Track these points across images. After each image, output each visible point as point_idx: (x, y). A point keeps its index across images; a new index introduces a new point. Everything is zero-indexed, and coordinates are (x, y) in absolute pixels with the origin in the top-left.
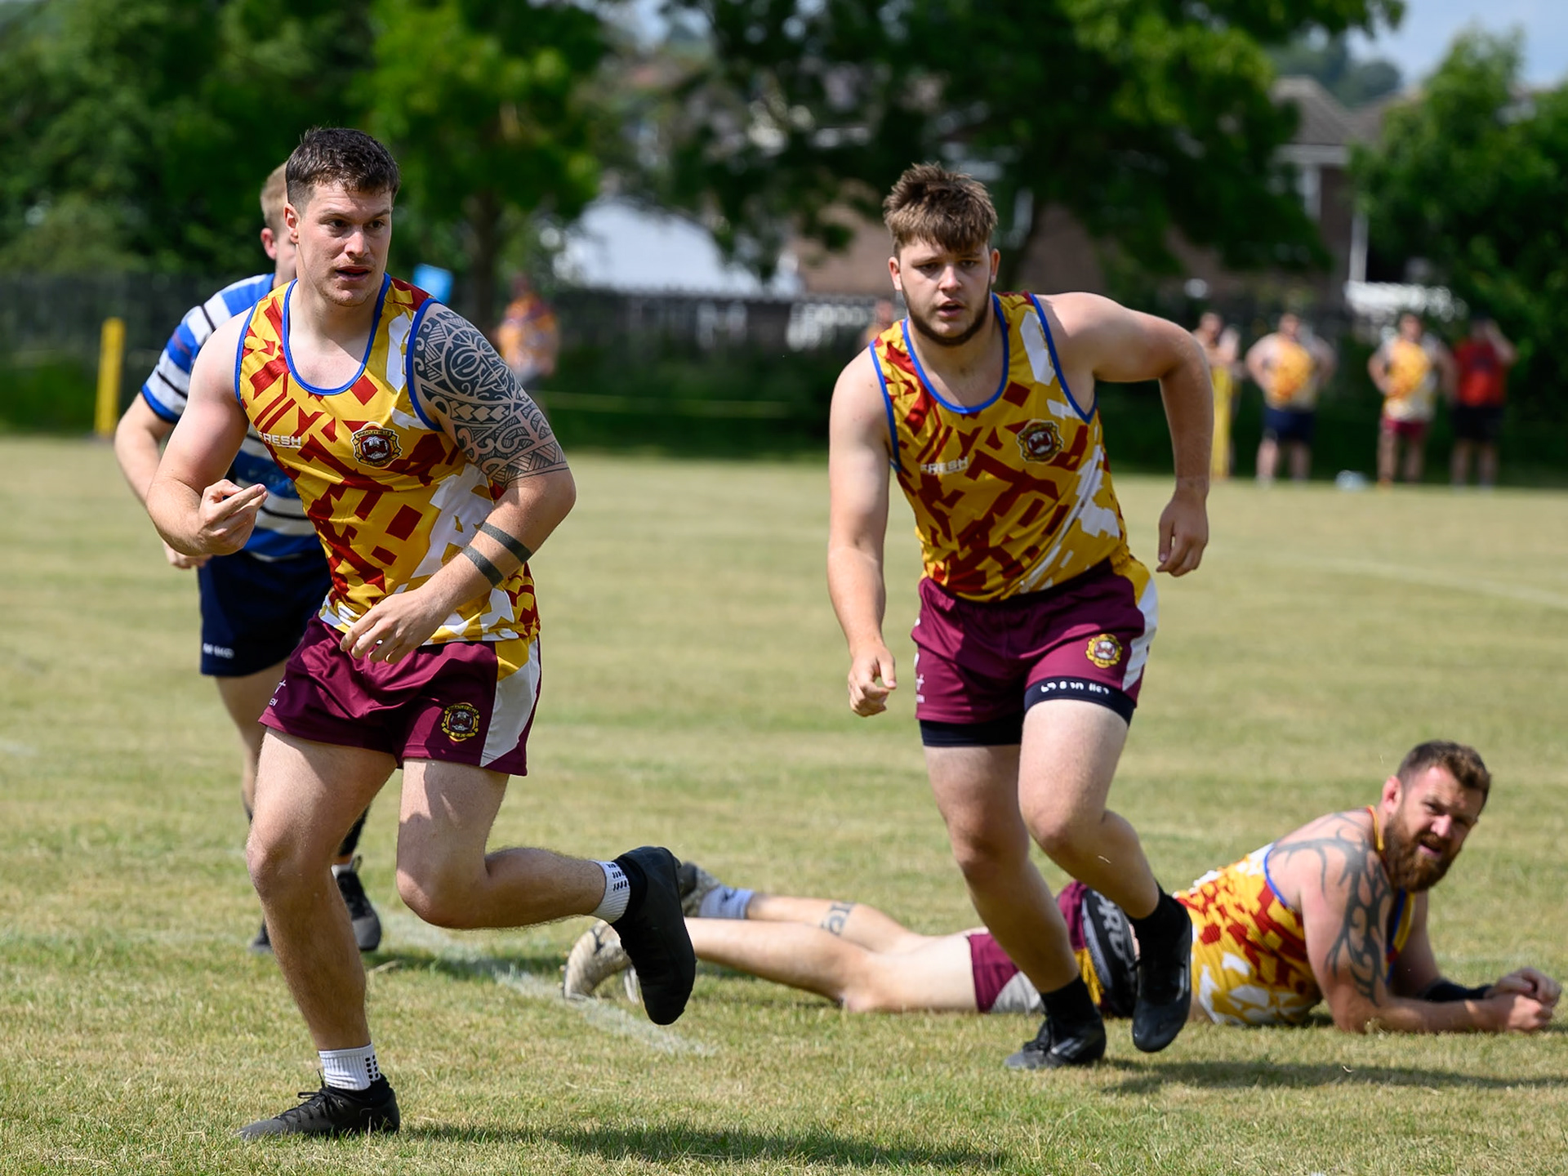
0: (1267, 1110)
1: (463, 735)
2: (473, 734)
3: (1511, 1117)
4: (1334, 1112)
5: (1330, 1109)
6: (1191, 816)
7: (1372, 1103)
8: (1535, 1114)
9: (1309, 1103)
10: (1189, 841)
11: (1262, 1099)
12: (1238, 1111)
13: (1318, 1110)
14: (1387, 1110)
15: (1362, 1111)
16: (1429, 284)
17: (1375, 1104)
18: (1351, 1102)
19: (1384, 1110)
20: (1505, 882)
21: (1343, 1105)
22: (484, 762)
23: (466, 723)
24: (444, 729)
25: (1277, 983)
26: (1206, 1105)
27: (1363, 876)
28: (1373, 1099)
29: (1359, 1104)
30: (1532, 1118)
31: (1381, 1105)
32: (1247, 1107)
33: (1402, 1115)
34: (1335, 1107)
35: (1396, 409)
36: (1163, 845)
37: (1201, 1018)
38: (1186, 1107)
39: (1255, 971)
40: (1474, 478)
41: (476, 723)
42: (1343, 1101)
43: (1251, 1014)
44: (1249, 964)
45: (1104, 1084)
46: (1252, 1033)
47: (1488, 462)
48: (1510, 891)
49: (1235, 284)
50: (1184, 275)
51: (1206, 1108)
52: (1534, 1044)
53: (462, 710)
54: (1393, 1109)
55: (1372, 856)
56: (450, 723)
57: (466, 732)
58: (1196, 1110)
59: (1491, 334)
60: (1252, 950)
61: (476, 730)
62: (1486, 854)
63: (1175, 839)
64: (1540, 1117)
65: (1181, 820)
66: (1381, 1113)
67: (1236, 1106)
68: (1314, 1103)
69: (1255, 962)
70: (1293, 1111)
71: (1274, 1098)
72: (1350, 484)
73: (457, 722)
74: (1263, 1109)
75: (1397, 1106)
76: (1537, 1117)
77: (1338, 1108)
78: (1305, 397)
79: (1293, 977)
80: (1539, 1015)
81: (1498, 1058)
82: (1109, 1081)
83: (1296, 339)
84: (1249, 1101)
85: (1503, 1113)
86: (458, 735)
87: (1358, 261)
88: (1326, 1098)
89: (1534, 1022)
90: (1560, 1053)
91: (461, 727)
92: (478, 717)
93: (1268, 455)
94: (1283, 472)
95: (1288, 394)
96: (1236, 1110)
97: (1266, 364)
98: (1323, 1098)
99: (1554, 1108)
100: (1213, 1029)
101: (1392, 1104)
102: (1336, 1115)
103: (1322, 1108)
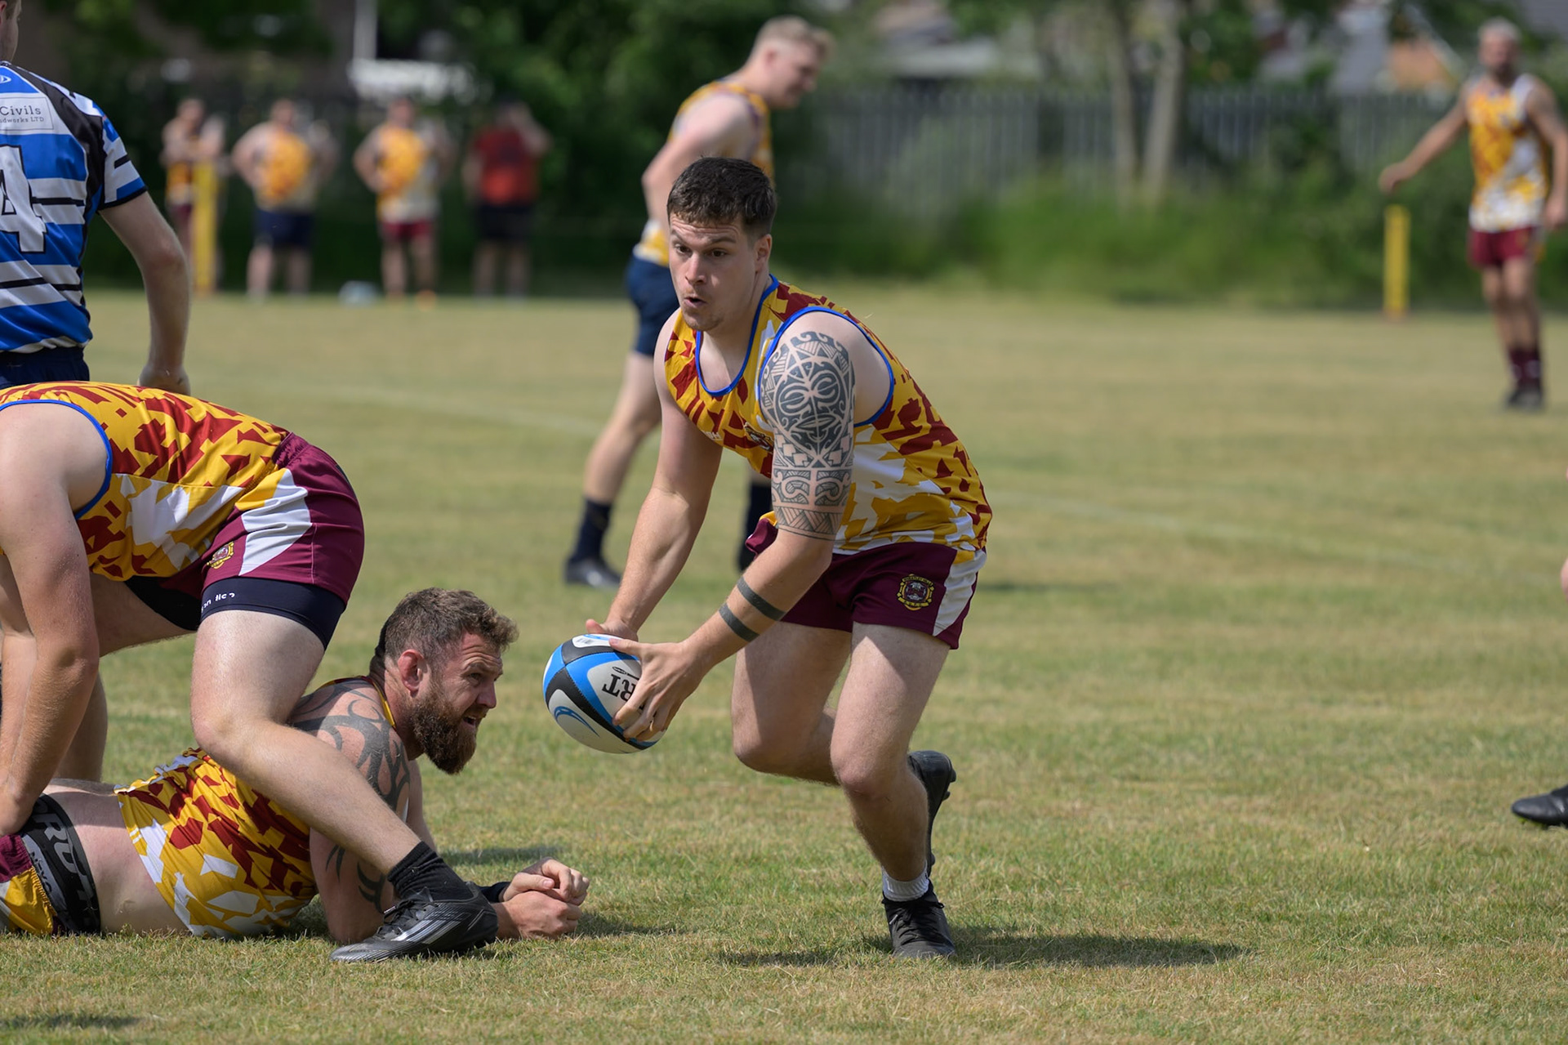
0: (247, 1036)
1: (918, 604)
2: (927, 604)
3: (532, 1037)
4: (325, 1036)
5: (321, 1033)
6: (163, 691)
7: (370, 1025)
8: (558, 1033)
9: (297, 1027)
10: (161, 721)
11: (241, 1024)
12: (213, 1039)
13: (307, 1035)
14: (387, 1032)
15: (358, 1035)
16: (448, 60)
17: (374, 1026)
18: (345, 1025)
19: (384, 1032)
20: (529, 762)
21: (336, 1029)
22: (937, 632)
23: (920, 593)
24: (900, 599)
25: (269, 887)
26: (177, 1033)
27: (384, 759)
28: (371, 1021)
29: (354, 1026)
30: (555, 1037)
31: (379, 1027)
32: (224, 1034)
33: (405, 1038)
34: (327, 1029)
35: (395, 210)
36: (131, 727)
37: (171, 931)
38: (152, 1036)
39: (244, 875)
40: (501, 288)
41: (929, 594)
42: (337, 1023)
43: (234, 923)
44: (237, 866)
45: (57, 1011)
46: (232, 946)
47: (518, 269)
48: (535, 771)
49: (219, 66)
50: (161, 56)
51: (176, 1036)
52: (559, 951)
53: (917, 581)
54: (394, 1031)
55: (393, 735)
56: (906, 594)
57: (920, 601)
58: (164, 1038)
59: (518, 119)
60: (241, 849)
61: (930, 600)
62: (507, 728)
63: (146, 720)
64: (564, 1037)
65: (153, 697)
66: (381, 1036)
67: (211, 1033)
68: (302, 1027)
69: (245, 862)
70: (279, 1036)
71: (255, 1022)
72: (356, 296)
73: (911, 591)
74: (243, 1036)
75: (398, 1027)
76: (561, 1035)
77: (330, 1032)
78: (303, 196)
79: (289, 878)
80: (562, 916)
81: (518, 969)
82: (63, 1007)
83: (292, 128)
84: (227, 1027)
85: (522, 1033)
86: (913, 604)
87: (365, 35)
88: (317, 1021)
89: (559, 925)
90: (589, 960)
91: (915, 597)
92: (932, 589)
93: (261, 264)
94: (279, 285)
95: (281, 192)
96: (211, 1037)
97: (257, 158)
98: (313, 1021)
99: (582, 1025)
100: (186, 942)
101: (393, 1025)
102: (327, 1040)
103: (312, 1033)
